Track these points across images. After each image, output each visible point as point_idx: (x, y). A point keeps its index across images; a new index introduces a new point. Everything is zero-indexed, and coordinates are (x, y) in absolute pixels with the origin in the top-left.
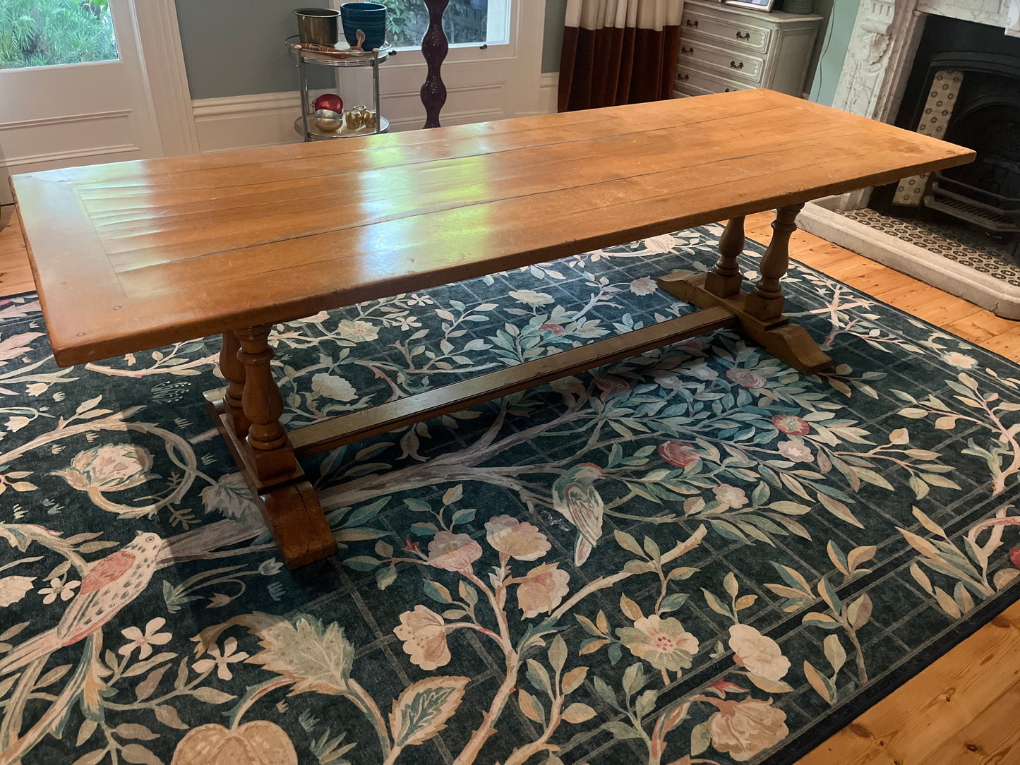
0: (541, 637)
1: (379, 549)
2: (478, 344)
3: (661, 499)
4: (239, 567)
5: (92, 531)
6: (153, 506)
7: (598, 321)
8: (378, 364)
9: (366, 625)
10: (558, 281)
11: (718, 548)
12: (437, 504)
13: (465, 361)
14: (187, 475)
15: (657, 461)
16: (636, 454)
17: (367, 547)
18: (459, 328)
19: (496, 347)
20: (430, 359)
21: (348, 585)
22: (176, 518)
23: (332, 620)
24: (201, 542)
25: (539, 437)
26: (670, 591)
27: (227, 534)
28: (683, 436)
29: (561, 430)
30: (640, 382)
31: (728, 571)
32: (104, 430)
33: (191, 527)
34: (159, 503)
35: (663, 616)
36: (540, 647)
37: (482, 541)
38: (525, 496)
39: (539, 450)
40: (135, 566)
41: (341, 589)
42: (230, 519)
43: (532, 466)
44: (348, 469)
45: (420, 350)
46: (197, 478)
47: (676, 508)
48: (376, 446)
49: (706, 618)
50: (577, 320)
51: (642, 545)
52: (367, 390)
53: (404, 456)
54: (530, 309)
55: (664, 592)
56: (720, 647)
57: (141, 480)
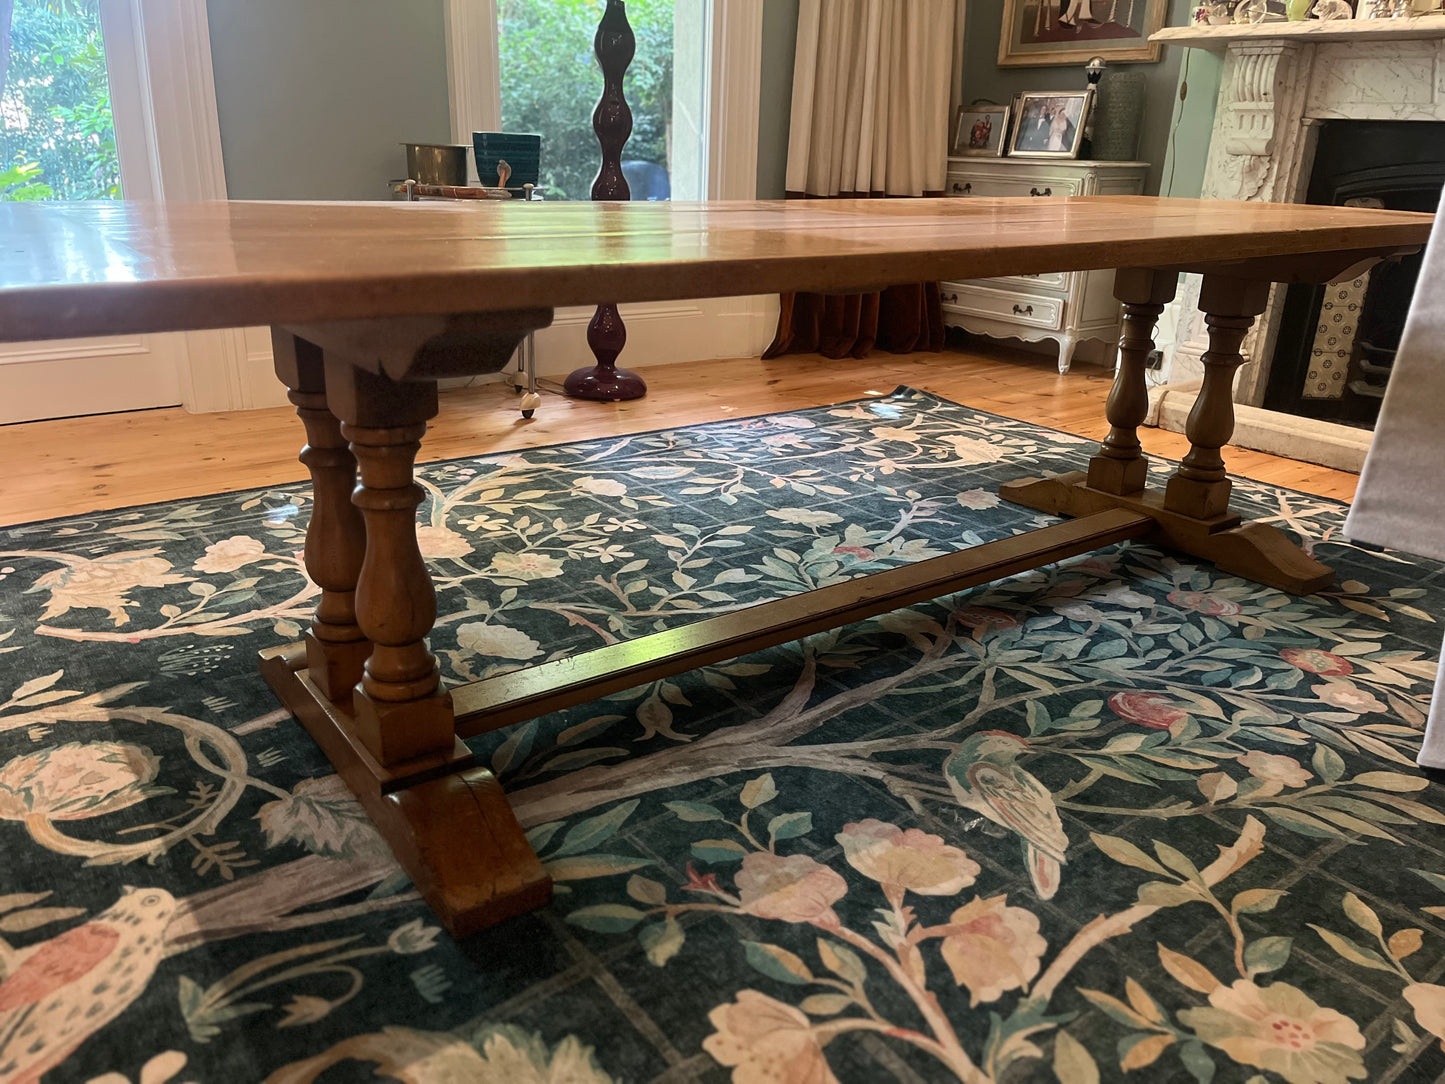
0: (1028, 1038)
1: (635, 888)
2: (737, 575)
3: (1152, 779)
4: (344, 941)
5: (29, 889)
6: (159, 841)
7: (925, 541)
8: (571, 606)
9: (640, 1038)
10: (839, 497)
11: (1302, 854)
12: (732, 807)
13: (723, 597)
14: (227, 785)
15: (1114, 723)
16: (1074, 713)
17: (614, 889)
18: (697, 555)
19: (767, 577)
20: (659, 597)
21: (585, 960)
22: (205, 860)
23: (563, 1034)
24: (260, 899)
25: (888, 696)
26: (1251, 936)
27: (317, 882)
28: (1140, 684)
29: (923, 685)
30: (1030, 615)
31: (1343, 892)
32: (64, 722)
33: (238, 873)
34: (170, 836)
35: (1260, 980)
36: (1032, 1061)
37: (839, 864)
38: (897, 787)
39: (895, 715)
40: (117, 951)
41: (572, 970)
42: (321, 854)
43: (891, 740)
44: (545, 760)
45: (640, 585)
46: (249, 788)
47: (1185, 790)
48: (592, 723)
49: (1346, 979)
50: (890, 541)
51: (1153, 855)
52: (559, 642)
53: (650, 734)
54: (810, 530)
55: (1240, 937)
56: (1403, 1029)
57: (134, 798)
